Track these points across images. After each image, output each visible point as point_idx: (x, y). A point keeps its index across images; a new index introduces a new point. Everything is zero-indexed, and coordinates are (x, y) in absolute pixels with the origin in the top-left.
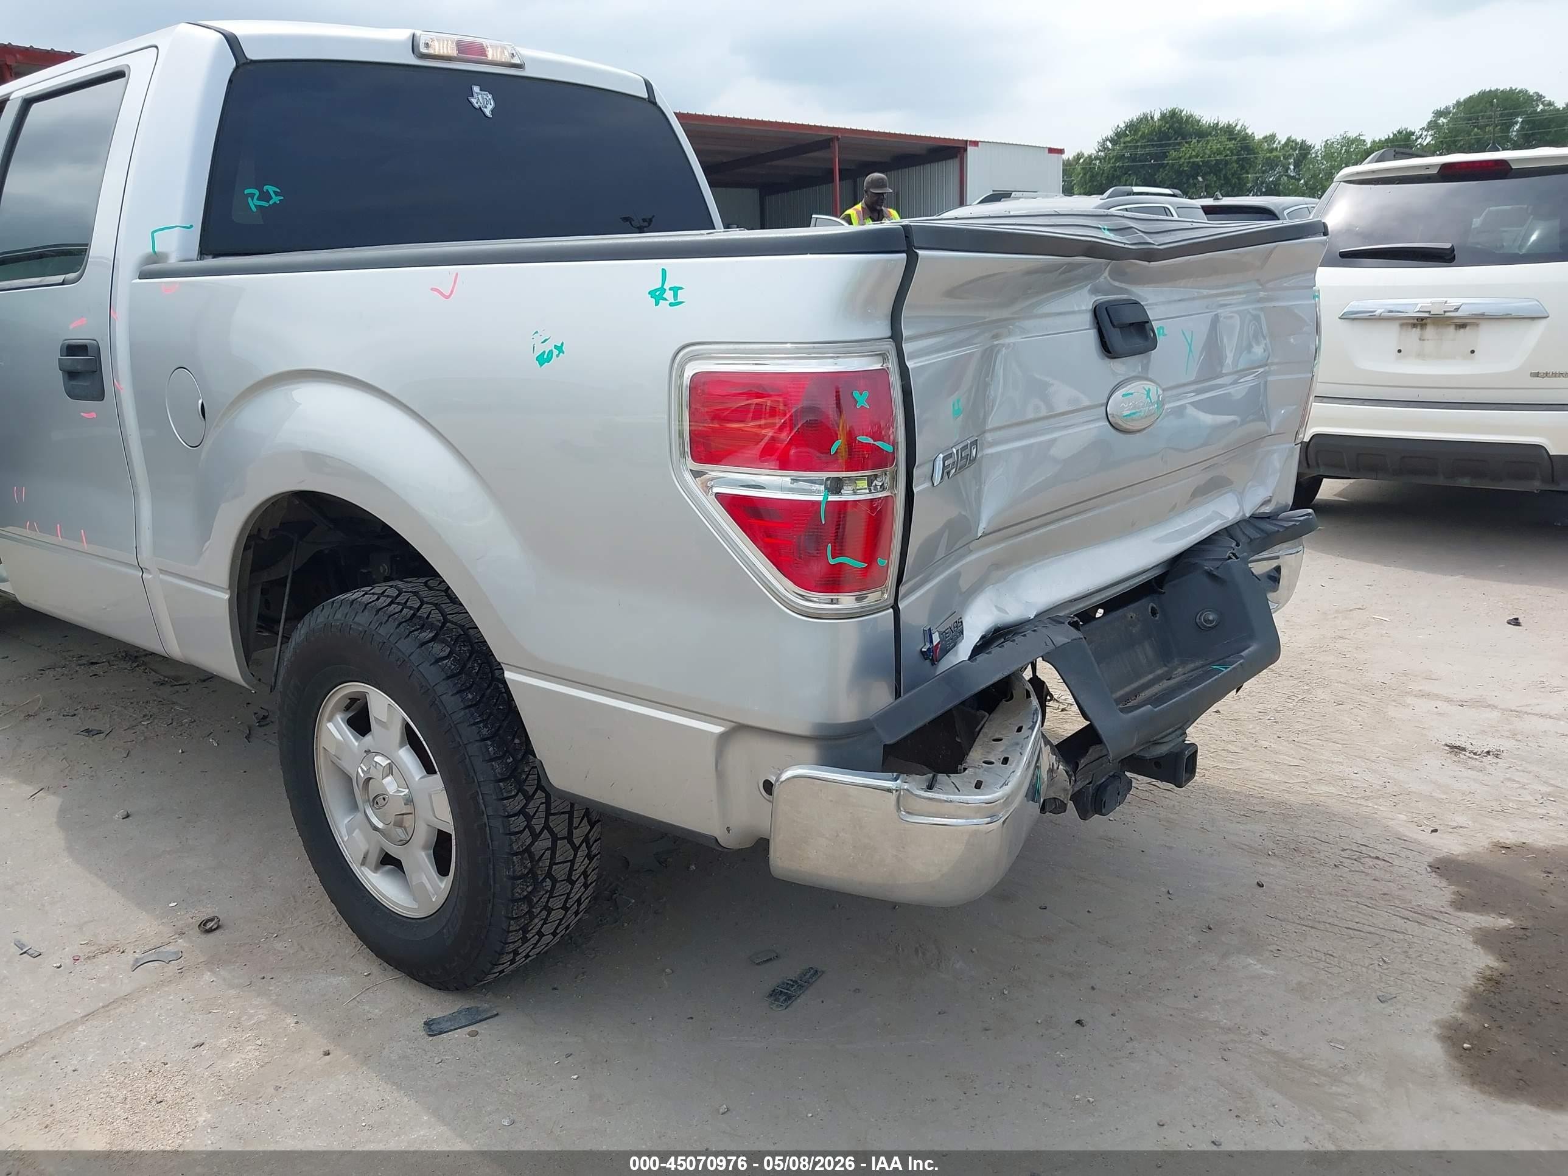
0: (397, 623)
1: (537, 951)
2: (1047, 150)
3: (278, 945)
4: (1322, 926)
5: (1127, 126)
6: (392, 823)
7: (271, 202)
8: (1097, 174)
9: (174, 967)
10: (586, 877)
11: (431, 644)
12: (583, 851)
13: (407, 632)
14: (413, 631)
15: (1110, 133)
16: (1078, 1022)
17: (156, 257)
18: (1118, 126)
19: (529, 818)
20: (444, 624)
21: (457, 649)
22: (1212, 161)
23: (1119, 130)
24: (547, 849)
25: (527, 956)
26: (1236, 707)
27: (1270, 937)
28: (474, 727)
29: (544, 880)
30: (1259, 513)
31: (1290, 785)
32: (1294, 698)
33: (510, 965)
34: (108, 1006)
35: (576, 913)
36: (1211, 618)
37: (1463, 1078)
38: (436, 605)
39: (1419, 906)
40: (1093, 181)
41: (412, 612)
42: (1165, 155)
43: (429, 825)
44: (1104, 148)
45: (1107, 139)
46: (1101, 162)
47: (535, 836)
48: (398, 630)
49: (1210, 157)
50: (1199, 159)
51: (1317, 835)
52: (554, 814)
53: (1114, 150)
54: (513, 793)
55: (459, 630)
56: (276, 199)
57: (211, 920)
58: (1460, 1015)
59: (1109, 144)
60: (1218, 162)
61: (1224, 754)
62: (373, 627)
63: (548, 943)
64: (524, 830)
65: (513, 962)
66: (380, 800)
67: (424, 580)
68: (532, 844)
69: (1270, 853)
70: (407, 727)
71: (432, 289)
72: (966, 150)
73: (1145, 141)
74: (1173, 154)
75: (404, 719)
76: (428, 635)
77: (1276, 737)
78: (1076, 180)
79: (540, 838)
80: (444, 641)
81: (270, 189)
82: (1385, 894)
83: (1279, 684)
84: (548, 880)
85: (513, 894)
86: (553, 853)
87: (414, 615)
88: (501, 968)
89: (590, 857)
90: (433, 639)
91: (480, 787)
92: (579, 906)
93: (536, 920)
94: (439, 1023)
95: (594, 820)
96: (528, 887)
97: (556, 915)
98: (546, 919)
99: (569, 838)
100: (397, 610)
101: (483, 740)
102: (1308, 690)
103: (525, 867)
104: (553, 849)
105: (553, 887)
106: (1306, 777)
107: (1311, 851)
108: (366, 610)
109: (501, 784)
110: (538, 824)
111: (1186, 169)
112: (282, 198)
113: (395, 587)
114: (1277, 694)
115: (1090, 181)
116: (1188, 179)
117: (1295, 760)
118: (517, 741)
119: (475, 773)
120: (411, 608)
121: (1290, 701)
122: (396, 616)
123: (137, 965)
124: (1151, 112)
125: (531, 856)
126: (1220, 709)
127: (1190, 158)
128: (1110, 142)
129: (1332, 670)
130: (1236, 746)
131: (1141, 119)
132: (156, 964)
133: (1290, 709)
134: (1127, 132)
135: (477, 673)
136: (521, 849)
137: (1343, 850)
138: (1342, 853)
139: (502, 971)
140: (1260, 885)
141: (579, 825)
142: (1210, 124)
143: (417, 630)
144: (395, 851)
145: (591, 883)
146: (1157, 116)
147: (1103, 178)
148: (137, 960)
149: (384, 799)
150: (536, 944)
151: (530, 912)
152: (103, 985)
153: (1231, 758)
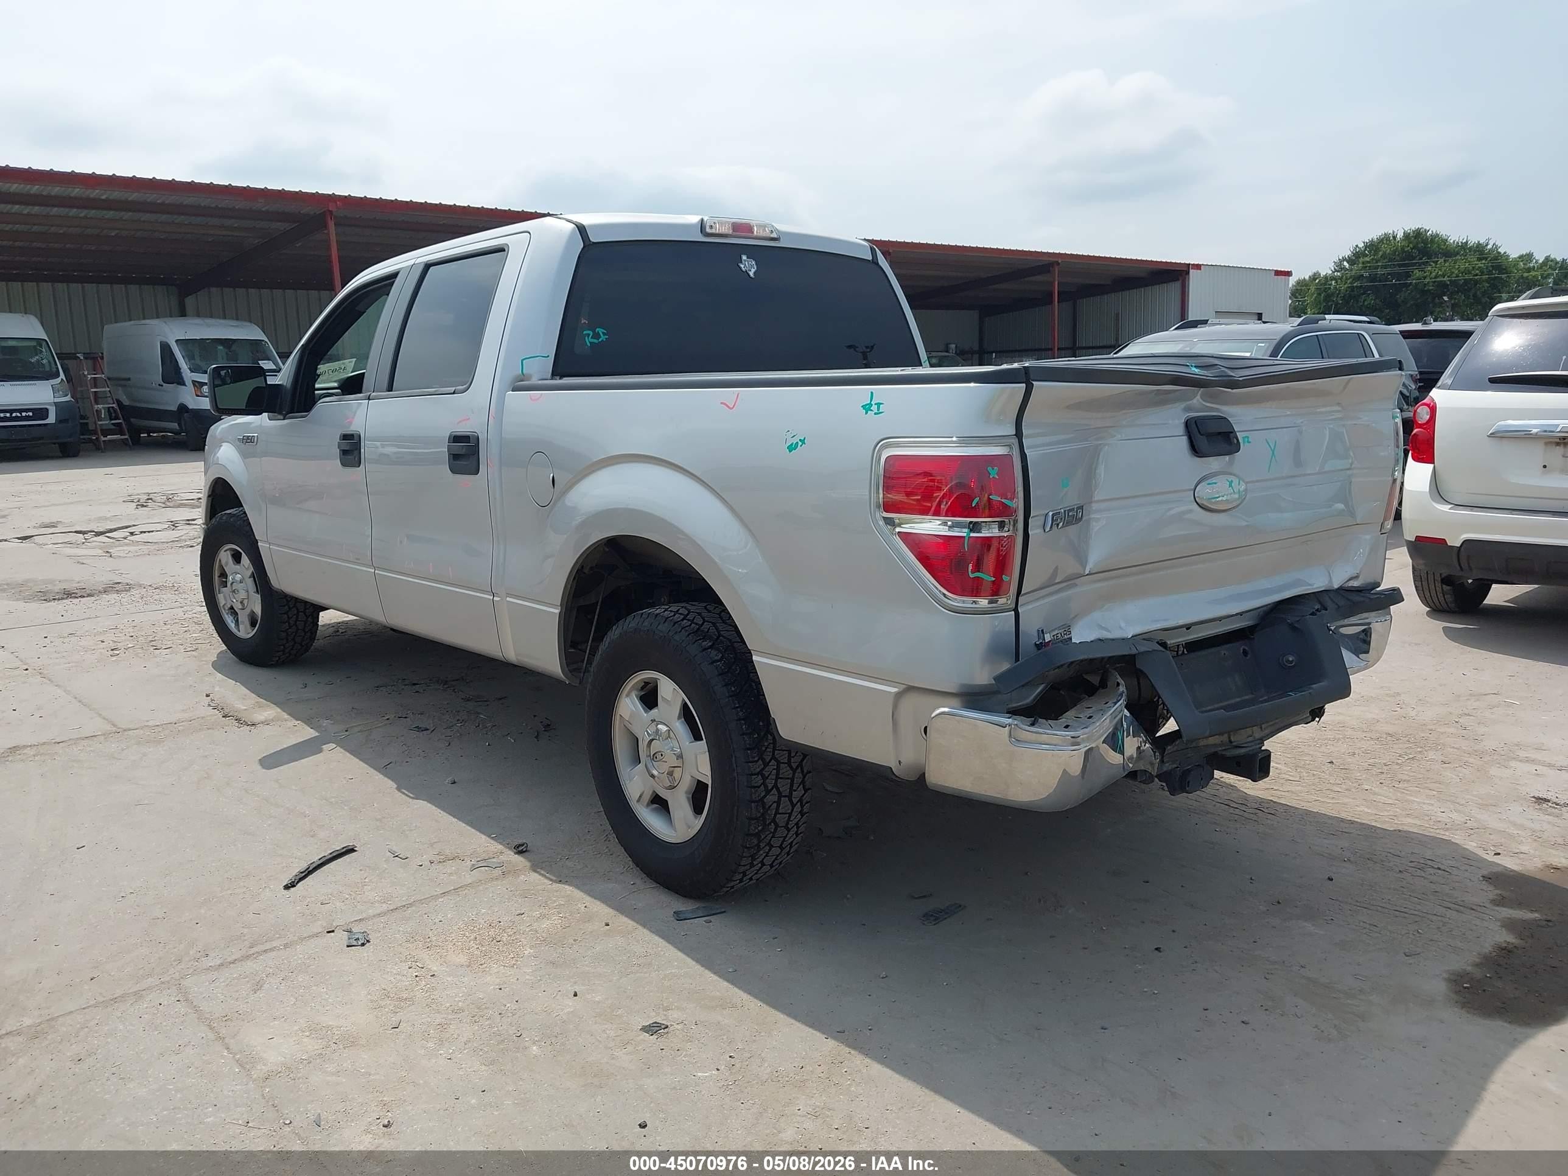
0: (687, 634)
1: (758, 876)
2: (1273, 273)
3: (569, 863)
4: (1372, 908)
5: (1366, 247)
6: (666, 772)
7: (600, 340)
8: (1333, 294)
9: (498, 872)
10: (798, 828)
11: (709, 650)
12: (798, 808)
13: (694, 640)
14: (699, 640)
15: (1347, 253)
16: (1157, 949)
17: (523, 377)
18: (1357, 246)
19: (765, 778)
20: (718, 638)
21: (726, 655)
22: (1460, 280)
23: (1358, 250)
24: (774, 802)
25: (751, 879)
26: (1350, 760)
27: (1328, 911)
28: (734, 710)
29: (770, 824)
30: (1348, 587)
31: (1380, 817)
32: (1404, 756)
33: (739, 883)
34: (457, 889)
35: (788, 854)
36: (1291, 659)
37: (1456, 1004)
38: (712, 623)
39: (1463, 901)
40: (1329, 302)
41: (698, 627)
42: (1408, 275)
43: (692, 777)
44: (1341, 268)
45: (1344, 259)
46: (1336, 282)
47: (768, 792)
48: (688, 638)
49: (1457, 276)
50: (1446, 279)
51: (1391, 851)
52: (781, 778)
53: (1351, 270)
54: (756, 759)
55: (728, 643)
56: (603, 338)
57: (523, 845)
58: (1469, 968)
59: (1345, 263)
60: (1466, 281)
61: (1328, 792)
62: (671, 634)
63: (766, 872)
64: (761, 786)
65: (741, 881)
66: (659, 756)
67: (705, 604)
68: (765, 796)
69: (1346, 859)
70: (685, 706)
71: (722, 403)
72: (1188, 273)
73: (1386, 260)
74: (1417, 273)
75: (683, 700)
76: (709, 644)
77: (1378, 783)
78: (1309, 300)
79: (771, 793)
80: (718, 650)
81: (600, 330)
82: (1436, 892)
83: (1395, 746)
84: (772, 824)
85: (749, 830)
86: (778, 806)
87: (698, 629)
88: (732, 884)
89: (802, 814)
90: (711, 647)
91: (734, 752)
92: (791, 847)
93: (761, 852)
94: (684, 914)
95: (807, 787)
96: (759, 826)
97: (775, 851)
98: (768, 853)
99: (790, 797)
100: (687, 624)
101: (740, 720)
102: (1420, 752)
103: (759, 812)
104: (778, 803)
105: (776, 829)
106: (1397, 812)
107: (1382, 861)
108: (667, 622)
109: (749, 752)
110: (770, 783)
111: (1431, 288)
112: (607, 337)
113: (685, 608)
114: (1391, 753)
115: (1324, 300)
116: (1434, 298)
117: (1390, 800)
118: (761, 724)
119: (732, 743)
120: (696, 624)
121: (1401, 758)
122: (687, 628)
123: (473, 868)
124: (1394, 232)
125: (764, 804)
126: (1334, 761)
127: (1436, 277)
128: (1348, 263)
129: (1449, 739)
130: (1341, 788)
131: (1382, 240)
132: (486, 868)
133: (1397, 764)
134: (1366, 252)
135: (739, 674)
136: (757, 799)
137: (1411, 862)
138: (1410, 864)
139: (732, 887)
140: (1331, 879)
141: (797, 788)
142: (1458, 243)
143: (700, 639)
144: (664, 794)
145: (801, 833)
146: (1400, 235)
147: (1339, 299)
148: (473, 865)
149: (662, 755)
150: (758, 870)
151: (758, 845)
152: (452, 878)
153: (1333, 795)
